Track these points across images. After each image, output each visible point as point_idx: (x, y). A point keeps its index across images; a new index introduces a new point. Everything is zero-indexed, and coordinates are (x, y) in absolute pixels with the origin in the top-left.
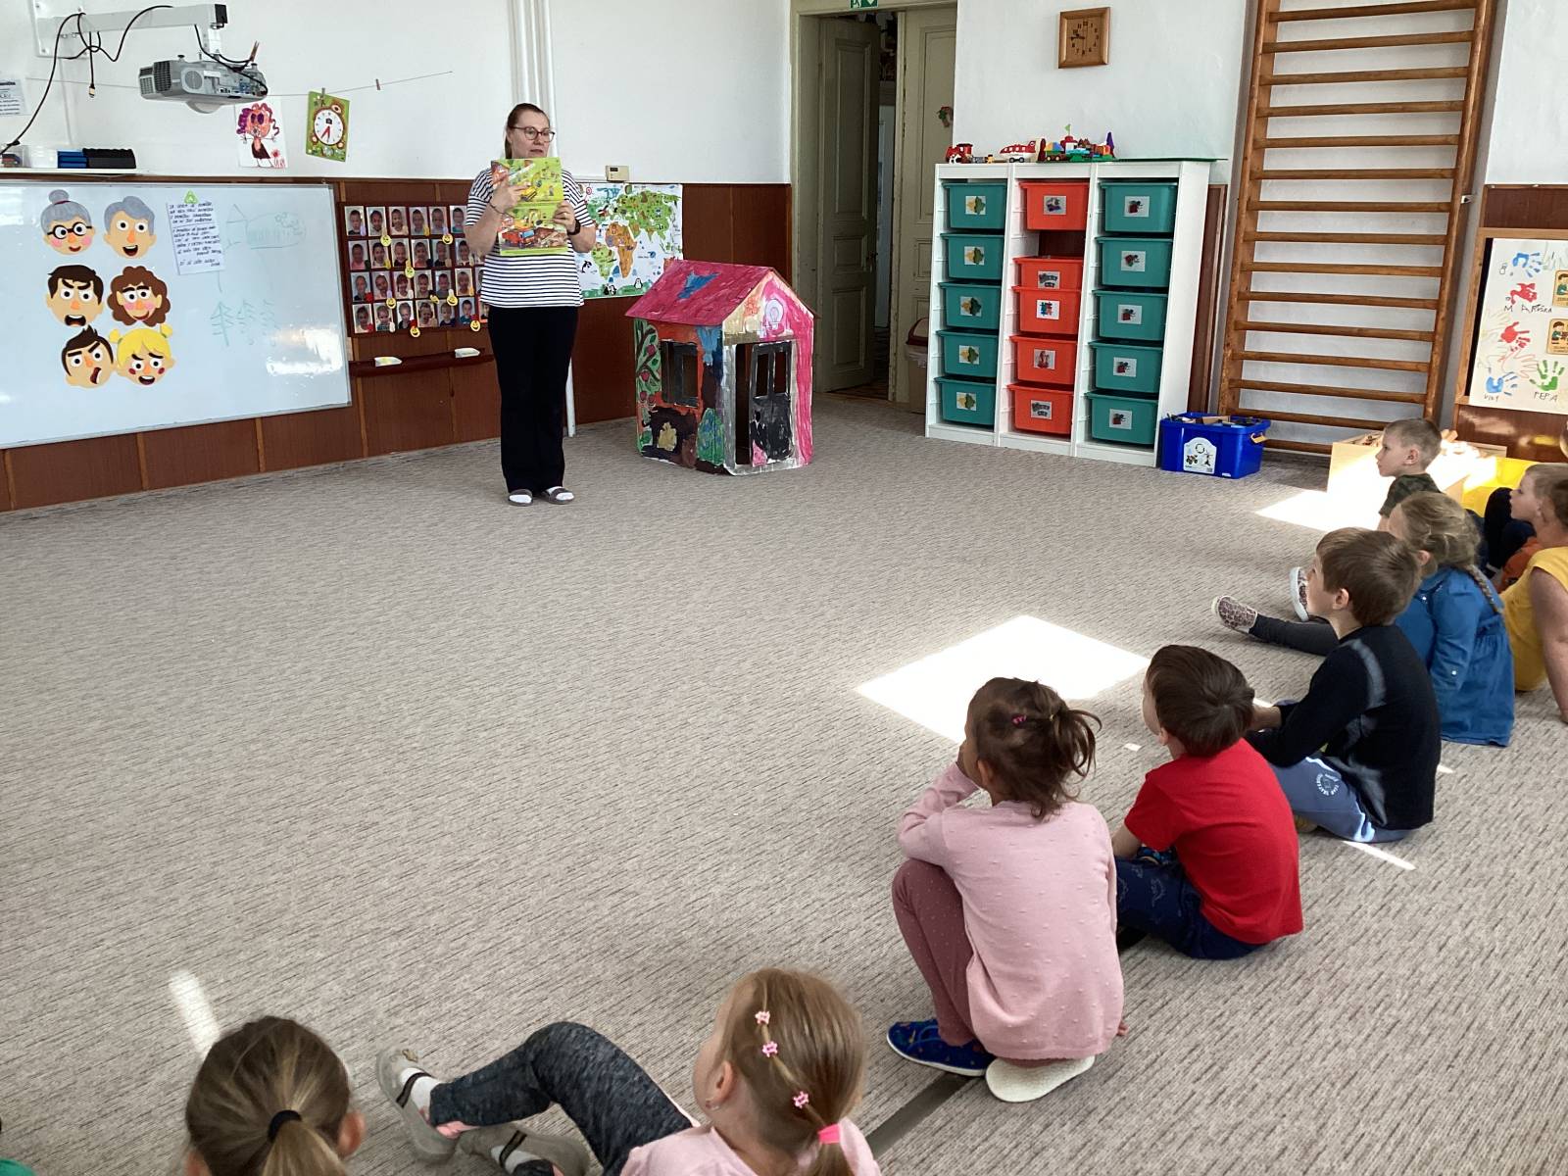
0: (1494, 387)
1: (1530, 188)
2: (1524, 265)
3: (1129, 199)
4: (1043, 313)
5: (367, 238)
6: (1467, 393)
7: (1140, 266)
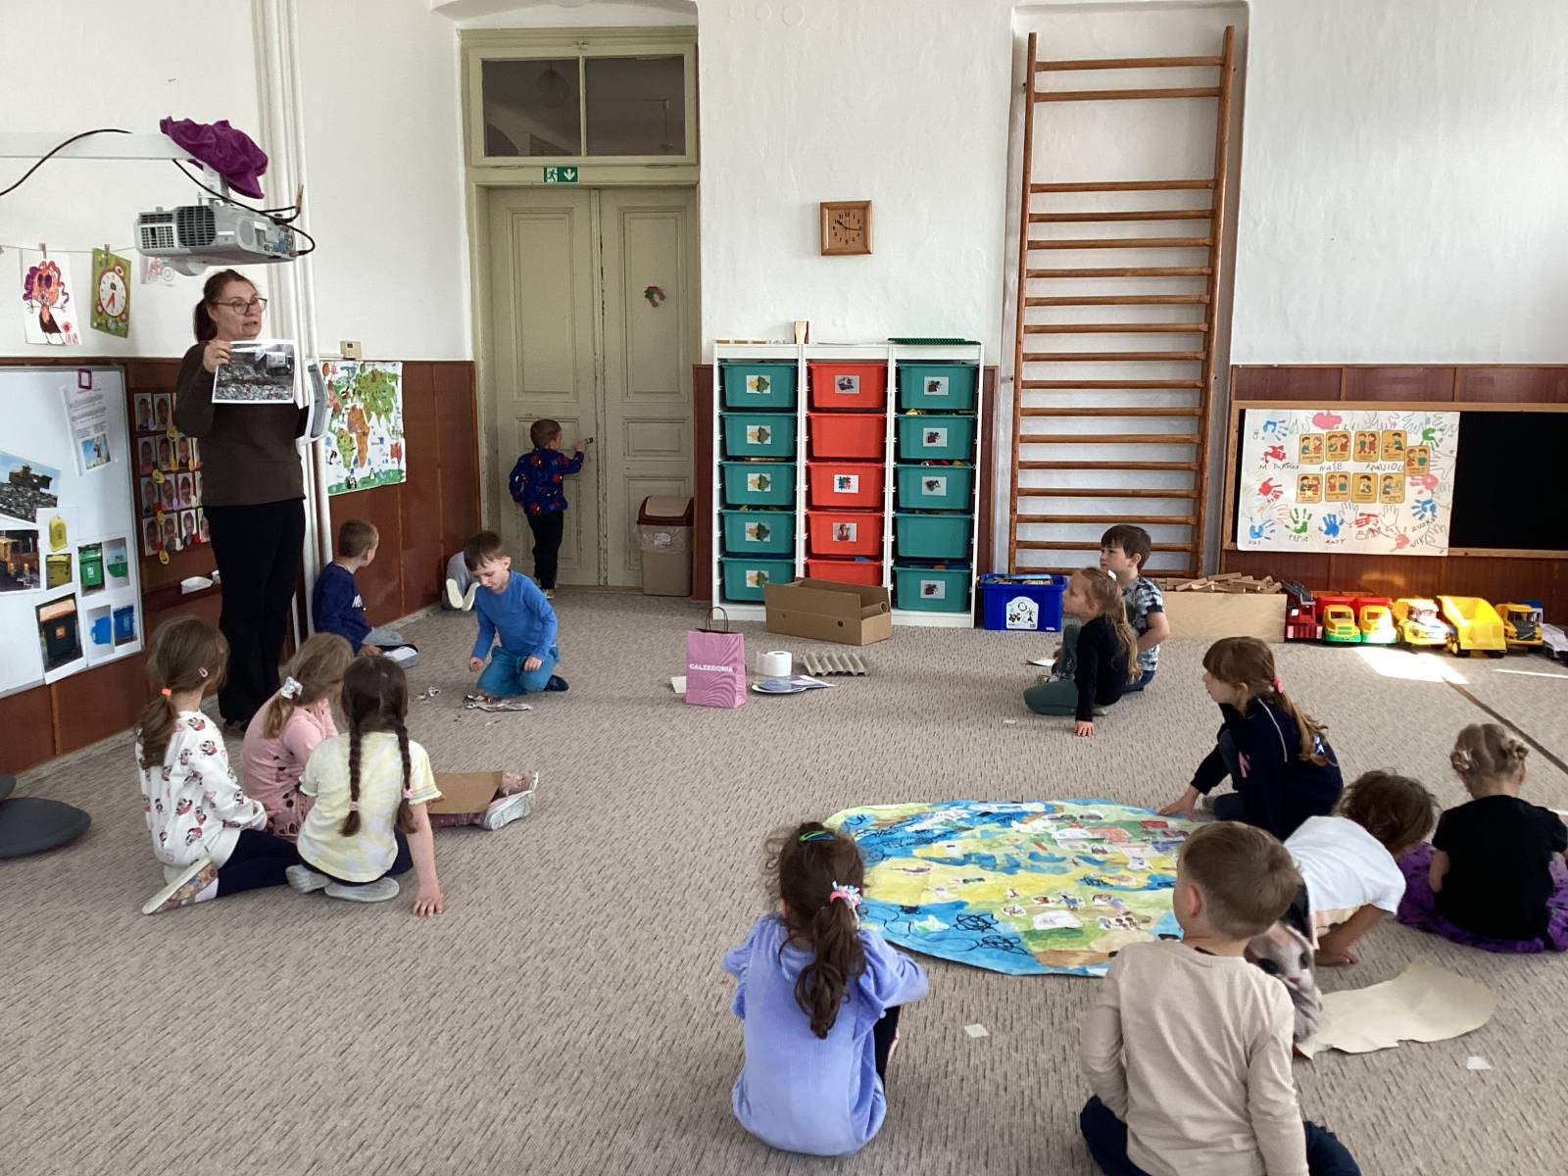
0: (1256, 534)
1: (1271, 367)
2: (1273, 431)
3: (928, 380)
4: (841, 487)
5: (155, 433)
6: (1234, 539)
7: (942, 441)
